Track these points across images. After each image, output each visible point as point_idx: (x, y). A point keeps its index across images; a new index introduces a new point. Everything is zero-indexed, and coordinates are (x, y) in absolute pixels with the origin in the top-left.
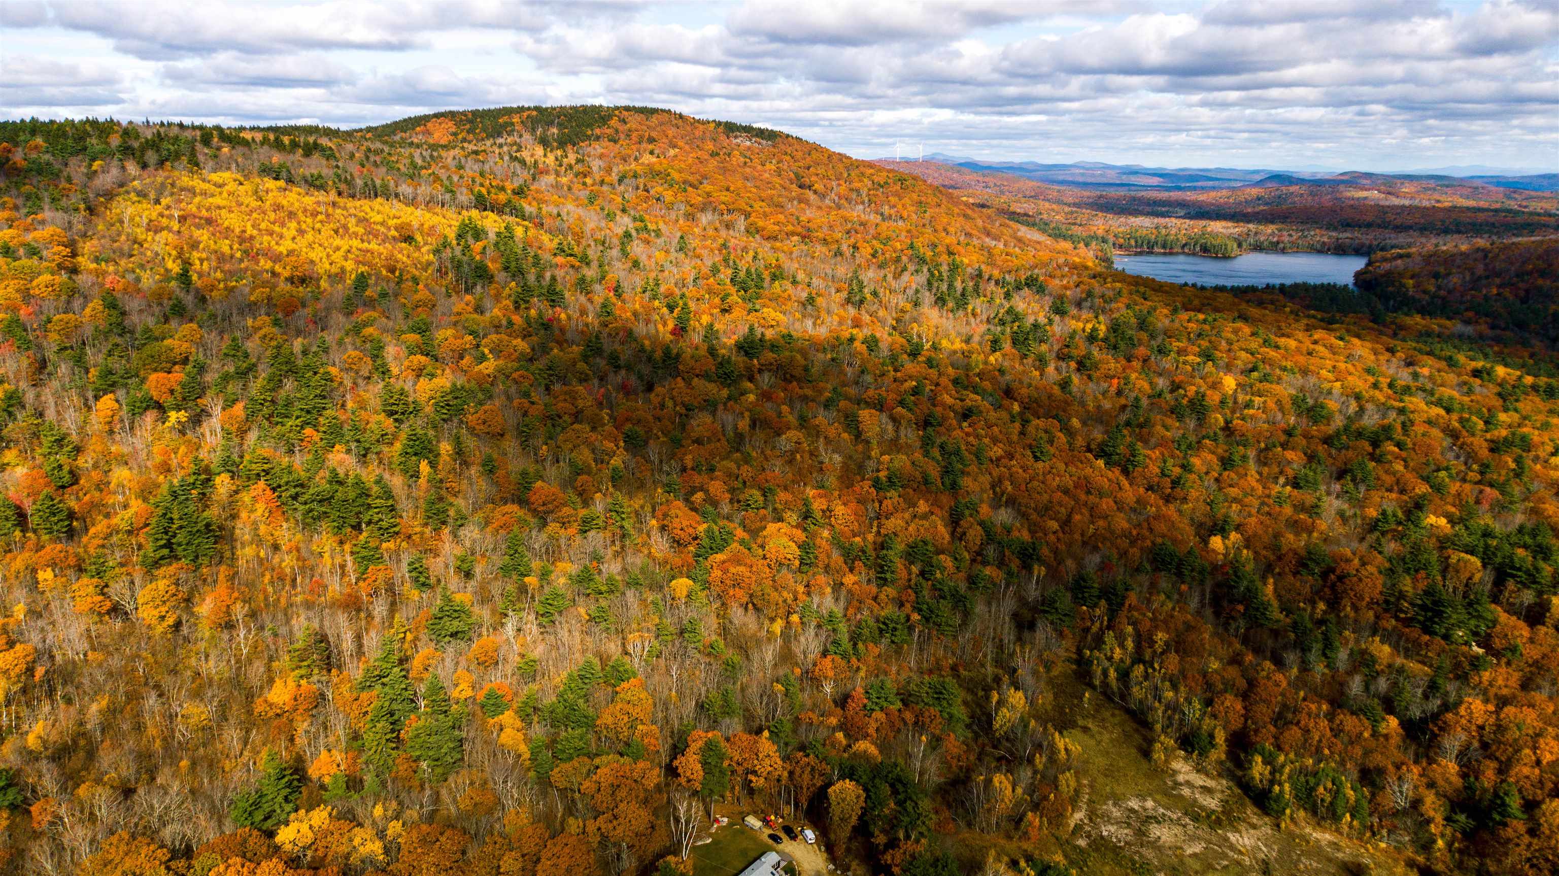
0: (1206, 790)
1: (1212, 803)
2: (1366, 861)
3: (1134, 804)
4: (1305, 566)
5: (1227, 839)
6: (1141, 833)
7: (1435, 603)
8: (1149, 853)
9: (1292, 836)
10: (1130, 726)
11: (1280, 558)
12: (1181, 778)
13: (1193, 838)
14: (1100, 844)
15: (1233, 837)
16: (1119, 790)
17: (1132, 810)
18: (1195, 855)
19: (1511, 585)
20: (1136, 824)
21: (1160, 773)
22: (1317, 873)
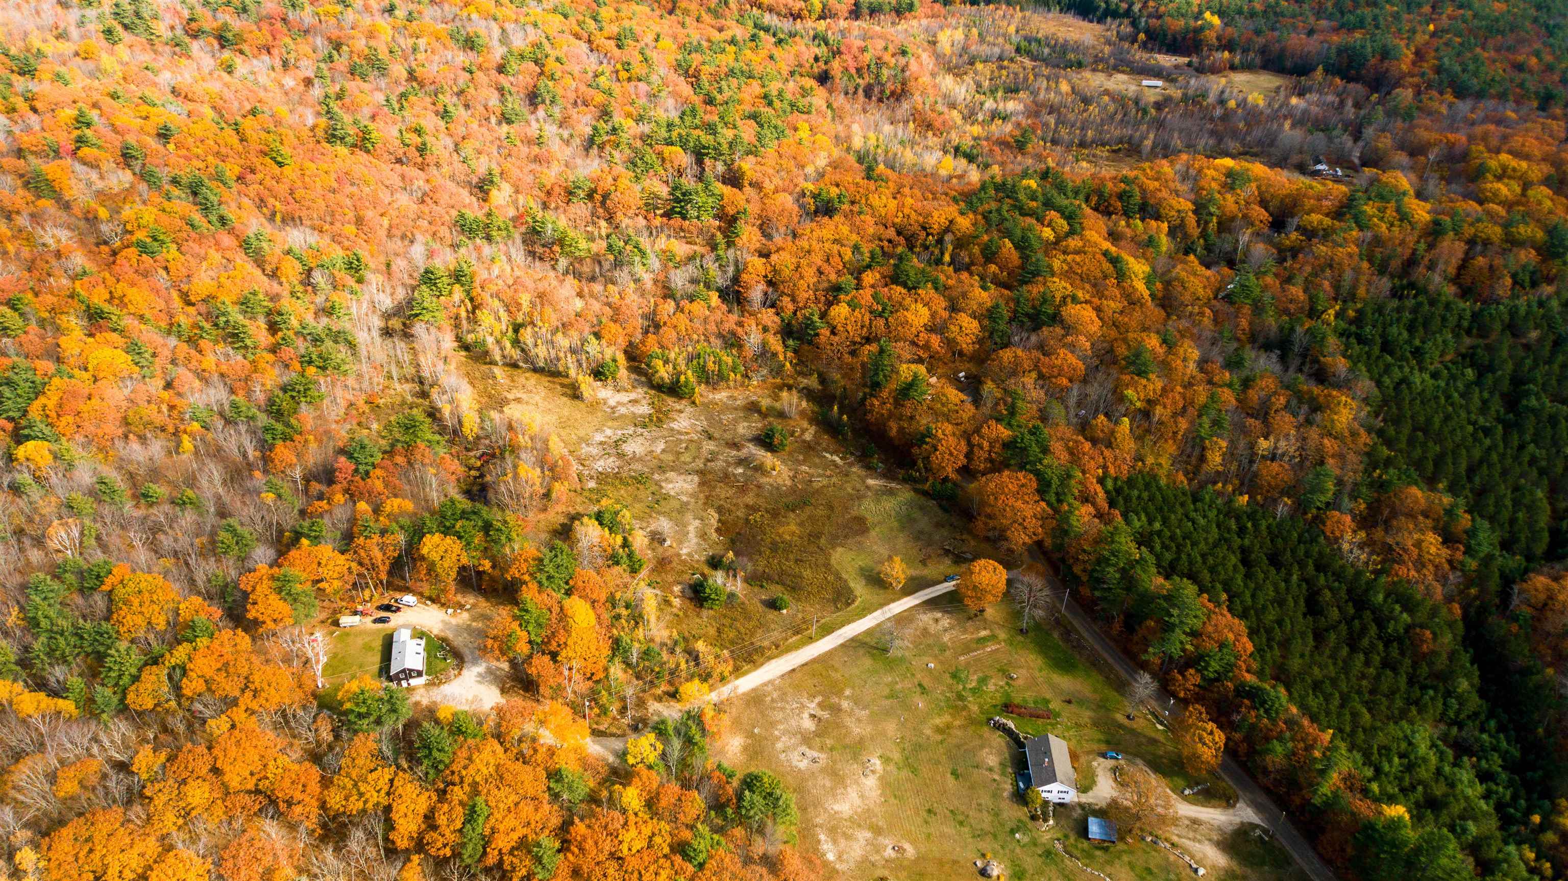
0: (634, 402)
1: (644, 409)
2: (754, 398)
3: (599, 437)
4: (571, 193)
5: (672, 430)
6: (621, 456)
7: (684, 194)
8: (637, 466)
9: (703, 404)
10: (545, 380)
11: (549, 193)
12: (612, 402)
13: (654, 440)
14: (602, 478)
15: (674, 425)
16: (582, 433)
17: (601, 443)
18: (663, 451)
19: (707, 161)
20: (614, 451)
21: (595, 405)
22: (736, 421)
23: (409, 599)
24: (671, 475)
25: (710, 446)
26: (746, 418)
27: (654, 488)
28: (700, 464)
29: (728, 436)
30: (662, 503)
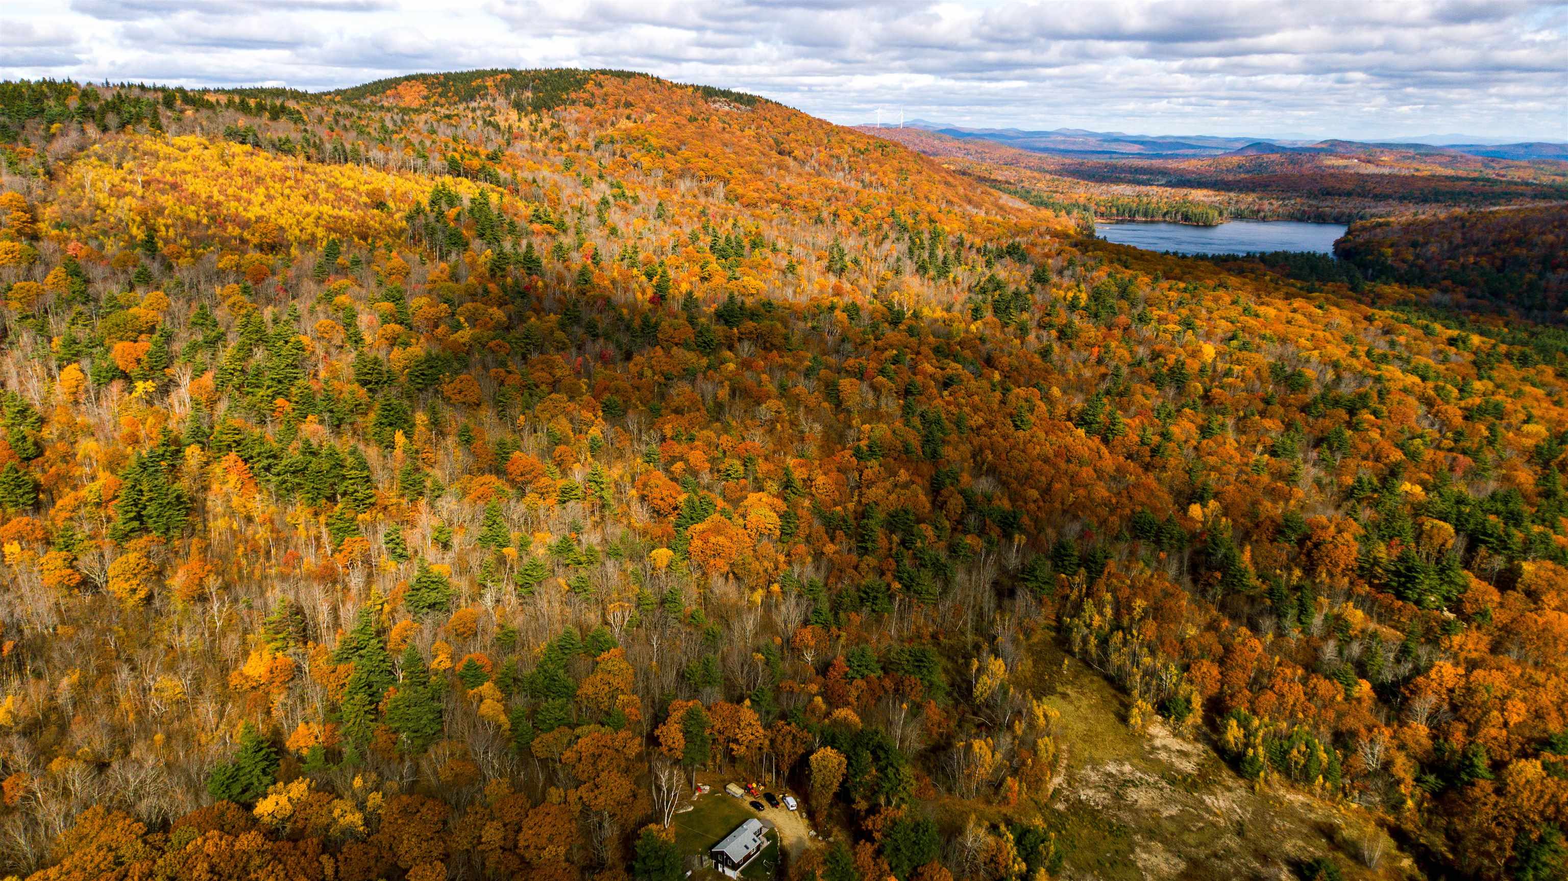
0: (1183, 754)
1: (1188, 767)
2: (1338, 821)
3: (1112, 768)
4: (1282, 533)
5: (1202, 802)
6: (1118, 797)
7: (1409, 569)
8: (1126, 816)
9: (1265, 797)
10: (1109, 692)
11: (1257, 526)
12: (1158, 743)
13: (1170, 801)
14: (1078, 808)
15: (1208, 800)
16: (1097, 755)
17: (1110, 775)
18: (1171, 817)
19: (1482, 550)
20: (1113, 788)
21: (1138, 738)
22: (1290, 833)
23: (791, 801)
24: (1157, 846)
25: (1232, 842)
26: (1306, 838)
27: (1123, 847)
28: (1202, 853)
29: (1264, 844)
30: (1120, 867)
